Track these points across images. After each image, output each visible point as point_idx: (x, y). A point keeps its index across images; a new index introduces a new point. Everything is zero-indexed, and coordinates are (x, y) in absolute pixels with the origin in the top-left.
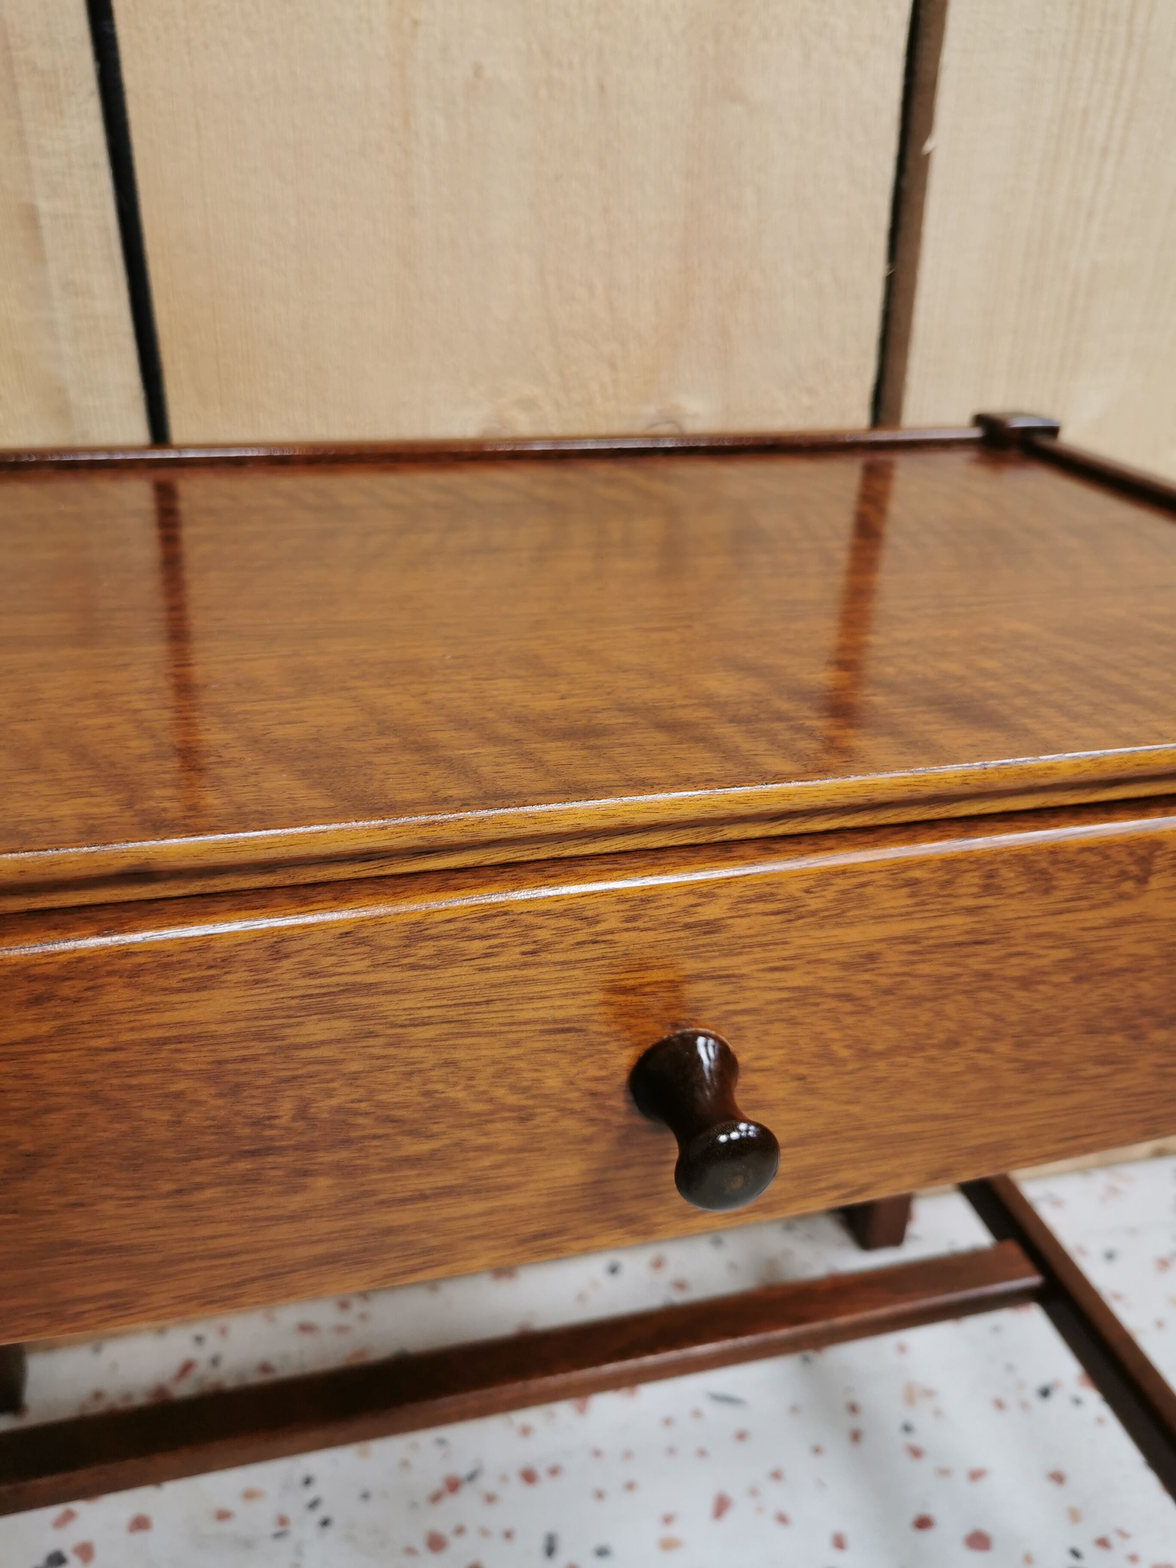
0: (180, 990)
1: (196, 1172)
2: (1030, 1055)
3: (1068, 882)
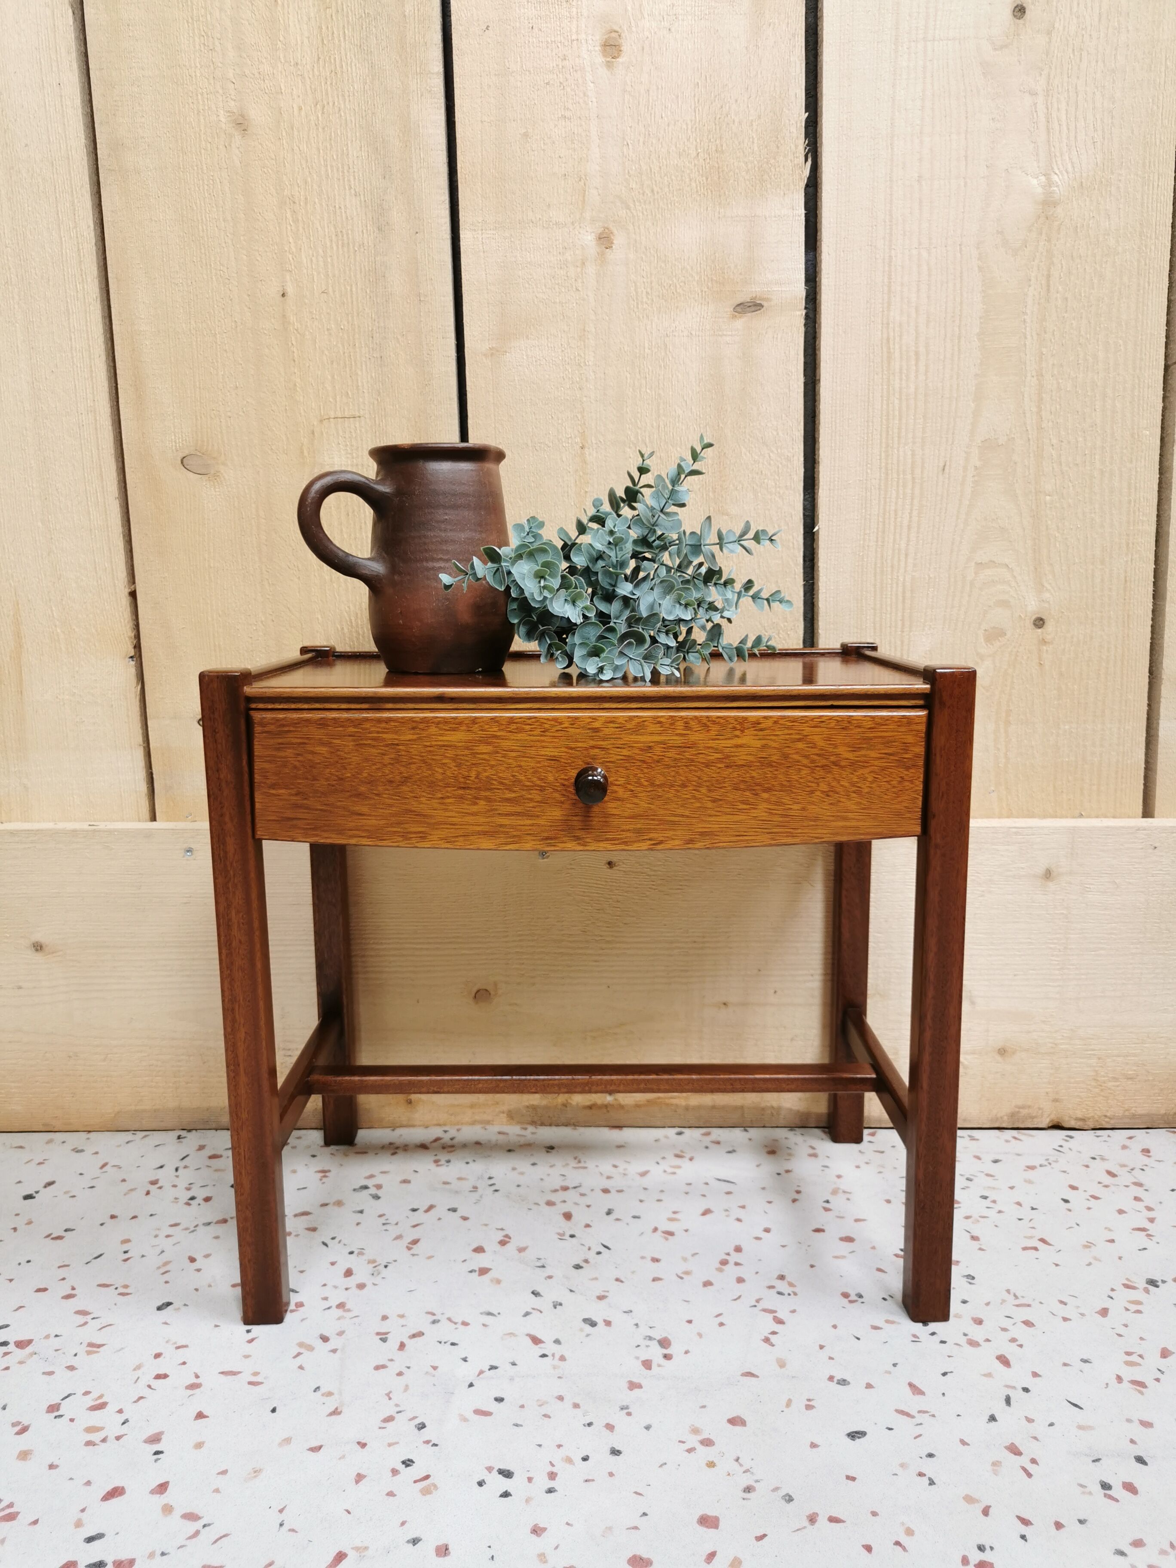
0: (448, 730)
1: (447, 792)
2: (715, 795)
3: (715, 729)
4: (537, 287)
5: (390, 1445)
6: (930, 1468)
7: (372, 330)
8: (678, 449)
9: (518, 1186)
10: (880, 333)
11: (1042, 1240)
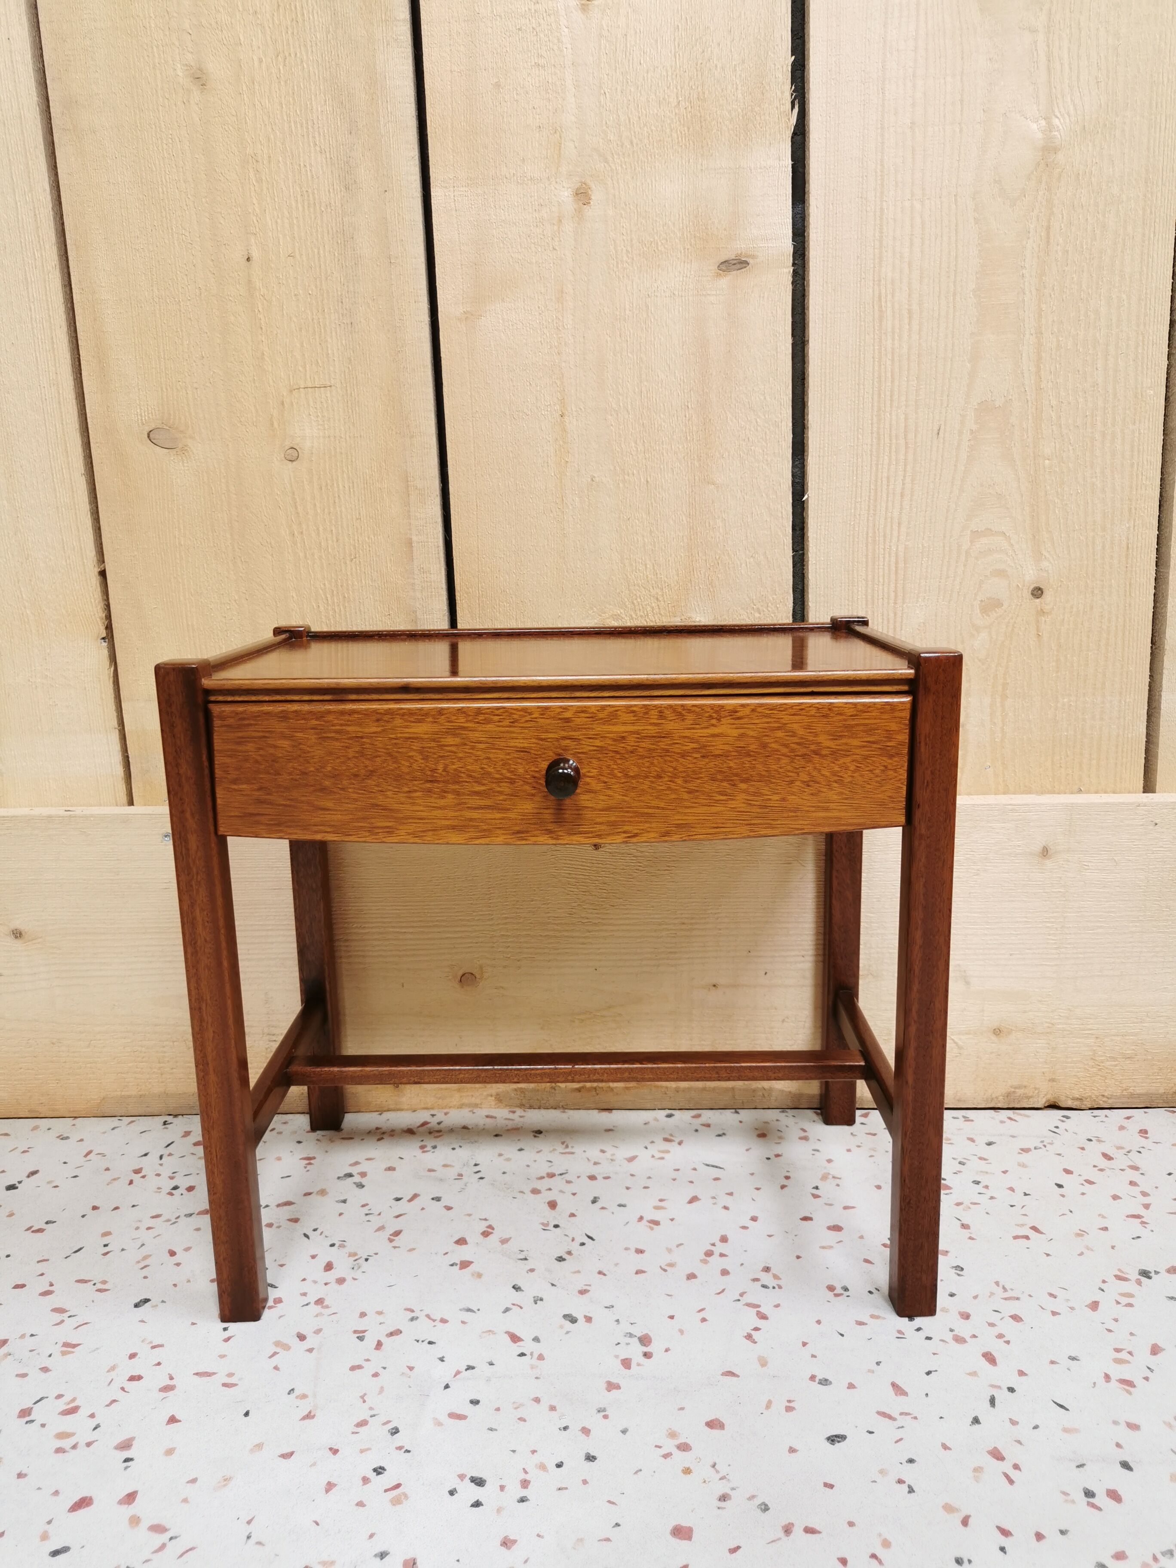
0: (414, 722)
1: (414, 785)
2: (691, 786)
3: (690, 718)
4: (512, 247)
5: (362, 1451)
6: (909, 1474)
7: (342, 295)
8: (662, 416)
9: (504, 1173)
10: (871, 291)
11: (1034, 1228)
